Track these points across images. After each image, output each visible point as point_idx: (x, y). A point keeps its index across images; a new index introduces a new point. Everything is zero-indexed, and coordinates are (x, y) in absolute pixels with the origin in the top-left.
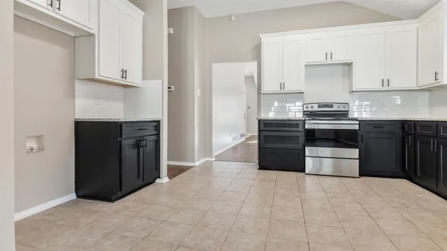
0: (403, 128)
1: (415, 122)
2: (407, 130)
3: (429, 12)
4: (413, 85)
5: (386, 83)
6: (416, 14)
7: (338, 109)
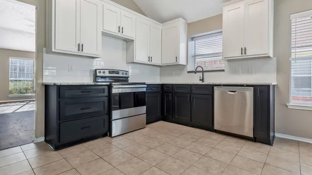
1: (172, 85)
3: (168, 22)
5: (150, 59)
6: (162, 21)
7: (122, 76)
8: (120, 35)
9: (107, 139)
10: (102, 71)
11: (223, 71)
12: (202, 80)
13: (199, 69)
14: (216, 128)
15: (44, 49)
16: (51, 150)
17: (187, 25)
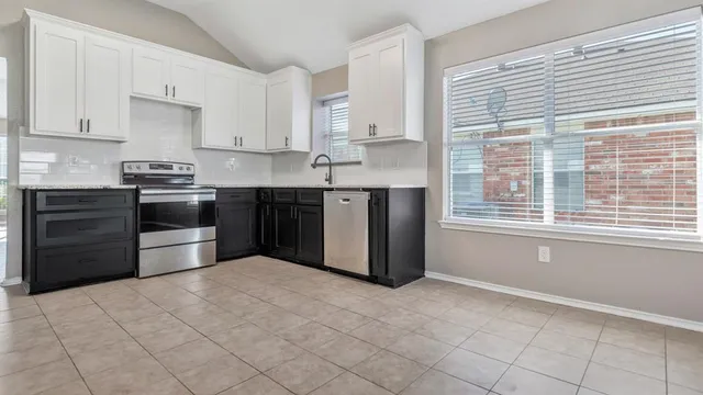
0: (258, 197)
1: (272, 189)
2: (263, 199)
4: (262, 148)
5: (239, 141)
6: (266, 68)
7: (179, 172)
8: (169, 100)
9: (133, 281)
10: (134, 165)
11: (359, 163)
12: (329, 180)
13: (322, 160)
14: (326, 263)
15: (21, 128)
16: (24, 295)
17: (310, 79)
